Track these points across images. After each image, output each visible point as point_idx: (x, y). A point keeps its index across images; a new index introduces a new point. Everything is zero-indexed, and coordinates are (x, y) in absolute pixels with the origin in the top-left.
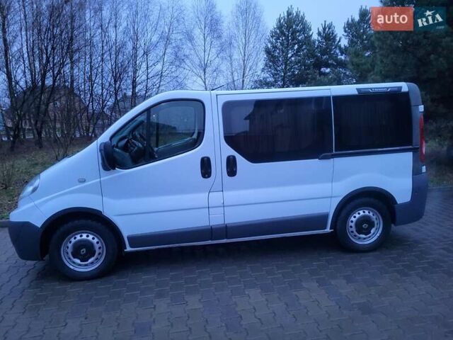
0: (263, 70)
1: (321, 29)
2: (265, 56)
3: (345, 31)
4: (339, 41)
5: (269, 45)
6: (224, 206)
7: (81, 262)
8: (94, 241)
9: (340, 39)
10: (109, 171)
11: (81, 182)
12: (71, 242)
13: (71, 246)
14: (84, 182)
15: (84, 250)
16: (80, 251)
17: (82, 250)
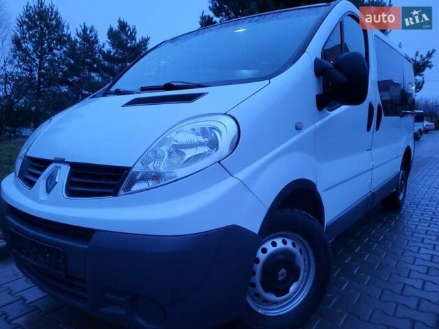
1: (80, 31)
2: (12, 46)
3: (109, 38)
4: (103, 47)
5: (19, 35)
6: (372, 169)
7: (277, 296)
8: (296, 250)
9: (104, 45)
10: (321, 112)
11: (298, 128)
12: (257, 261)
13: (258, 268)
14: (300, 129)
15: (283, 271)
16: (278, 274)
17: (280, 273)
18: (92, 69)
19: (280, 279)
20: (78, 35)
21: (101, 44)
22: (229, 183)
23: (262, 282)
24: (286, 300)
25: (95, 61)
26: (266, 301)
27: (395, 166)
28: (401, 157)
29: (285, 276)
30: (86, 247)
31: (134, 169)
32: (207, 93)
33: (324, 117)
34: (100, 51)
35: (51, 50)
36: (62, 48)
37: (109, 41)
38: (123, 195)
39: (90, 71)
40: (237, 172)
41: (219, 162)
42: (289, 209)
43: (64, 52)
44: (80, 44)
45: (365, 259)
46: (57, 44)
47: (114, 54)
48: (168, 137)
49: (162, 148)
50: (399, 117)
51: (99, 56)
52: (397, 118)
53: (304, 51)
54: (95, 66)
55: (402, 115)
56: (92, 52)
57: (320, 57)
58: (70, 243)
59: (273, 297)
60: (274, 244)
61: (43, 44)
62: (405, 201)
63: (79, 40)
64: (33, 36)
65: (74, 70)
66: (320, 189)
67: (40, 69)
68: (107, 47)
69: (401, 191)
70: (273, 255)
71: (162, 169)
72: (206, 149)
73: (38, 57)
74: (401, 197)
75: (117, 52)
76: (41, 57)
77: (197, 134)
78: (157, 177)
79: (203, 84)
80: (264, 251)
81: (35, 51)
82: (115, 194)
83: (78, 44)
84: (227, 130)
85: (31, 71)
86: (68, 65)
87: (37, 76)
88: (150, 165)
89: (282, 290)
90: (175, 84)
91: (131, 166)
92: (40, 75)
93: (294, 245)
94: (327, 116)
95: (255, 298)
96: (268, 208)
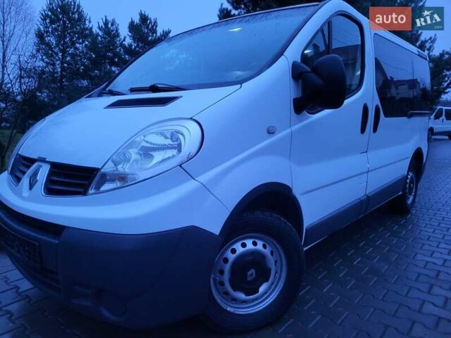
0: (33, 56)
1: (101, 24)
2: (36, 40)
3: (130, 32)
4: (124, 40)
5: (42, 28)
6: (368, 172)
7: (246, 296)
8: (267, 252)
9: (125, 38)
10: (299, 116)
11: (271, 132)
12: (226, 260)
13: (227, 267)
14: (273, 133)
15: (252, 271)
16: (247, 275)
17: (250, 273)
18: (112, 63)
19: (249, 279)
20: (100, 29)
21: (122, 37)
22: (190, 185)
23: (231, 282)
24: (256, 299)
25: (116, 55)
26: (234, 300)
27: (401, 169)
28: (410, 159)
29: (254, 275)
30: (57, 242)
31: (102, 170)
32: (181, 97)
33: (303, 120)
34: (122, 45)
35: (73, 43)
36: (83, 42)
37: (130, 34)
38: (92, 194)
39: (111, 66)
40: (199, 175)
41: (180, 166)
42: (259, 212)
43: (86, 45)
44: (102, 37)
45: (355, 263)
46: (78, 38)
47: (135, 48)
48: (137, 140)
49: (130, 150)
50: (406, 118)
51: (120, 50)
52: (405, 119)
53: (282, 55)
54: (116, 60)
55: (410, 116)
56: (113, 45)
57: (299, 61)
58: (45, 238)
59: (242, 296)
60: (244, 245)
61: (65, 37)
62: (415, 205)
63: (100, 33)
64: (56, 29)
65: (95, 63)
66: (296, 192)
67: (62, 63)
68: (128, 41)
69: (410, 194)
70: (243, 255)
71: (127, 171)
72: (175, 152)
73: (61, 51)
74: (410, 201)
75: (138, 46)
76: (64, 52)
77: (166, 138)
78: (122, 178)
79: (183, 87)
80: (234, 251)
81: (57, 45)
82: (85, 193)
83: (99, 38)
84: (191, 134)
85: (54, 65)
86: (89, 59)
87: (59, 70)
88: (120, 167)
89: (251, 289)
90: (159, 86)
91: (100, 167)
92: (63, 69)
93: (264, 246)
94: (307, 119)
95: (224, 296)
96: (231, 210)
